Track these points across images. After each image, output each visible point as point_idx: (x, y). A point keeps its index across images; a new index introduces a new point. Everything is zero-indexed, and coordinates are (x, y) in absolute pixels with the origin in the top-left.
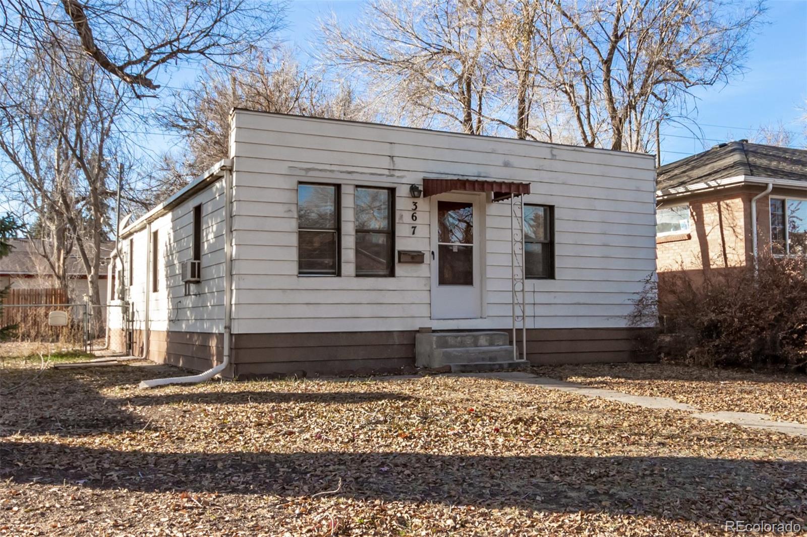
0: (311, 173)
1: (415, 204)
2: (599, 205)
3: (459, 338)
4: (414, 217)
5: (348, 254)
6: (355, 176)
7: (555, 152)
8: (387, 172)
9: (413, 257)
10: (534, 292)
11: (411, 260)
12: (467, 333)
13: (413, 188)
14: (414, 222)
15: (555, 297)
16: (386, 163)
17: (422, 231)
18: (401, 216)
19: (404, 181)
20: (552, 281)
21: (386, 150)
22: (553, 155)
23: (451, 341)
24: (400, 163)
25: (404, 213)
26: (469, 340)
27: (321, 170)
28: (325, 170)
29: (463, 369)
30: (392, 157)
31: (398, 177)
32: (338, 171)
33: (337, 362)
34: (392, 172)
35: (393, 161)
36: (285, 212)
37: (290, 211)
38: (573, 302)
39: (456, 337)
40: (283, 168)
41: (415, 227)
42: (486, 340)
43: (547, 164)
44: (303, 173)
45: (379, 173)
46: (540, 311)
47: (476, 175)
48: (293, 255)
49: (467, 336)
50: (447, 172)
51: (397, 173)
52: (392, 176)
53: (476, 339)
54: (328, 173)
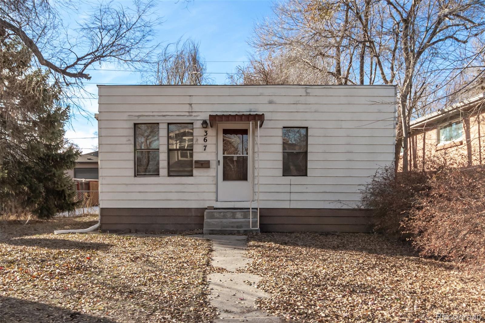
0: (141, 118)
1: (206, 132)
2: (344, 125)
3: (222, 213)
4: (205, 140)
5: (163, 164)
6: (167, 118)
7: (309, 90)
8: (187, 114)
9: (202, 164)
10: (291, 184)
11: (200, 166)
12: (239, 210)
13: (205, 122)
14: (205, 143)
15: (307, 188)
16: (187, 108)
17: (211, 148)
18: (197, 140)
19: (198, 118)
20: (306, 177)
21: (187, 100)
22: (307, 93)
23: (216, 215)
24: (196, 108)
25: (198, 138)
26: (229, 215)
27: (147, 116)
28: (149, 116)
29: (211, 232)
30: (190, 104)
31: (194, 116)
32: (157, 115)
33: (157, 225)
34: (191, 114)
35: (191, 107)
36: (127, 141)
37: (129, 140)
38: (321, 191)
39: (221, 213)
40: (125, 116)
41: (206, 146)
42: (241, 215)
43: (302, 99)
44: (136, 118)
45: (182, 114)
46: (294, 197)
47: (248, 111)
48: (131, 165)
49: (228, 212)
50: (227, 111)
51: (194, 114)
52: (191, 116)
53: (234, 214)
54: (151, 117)
